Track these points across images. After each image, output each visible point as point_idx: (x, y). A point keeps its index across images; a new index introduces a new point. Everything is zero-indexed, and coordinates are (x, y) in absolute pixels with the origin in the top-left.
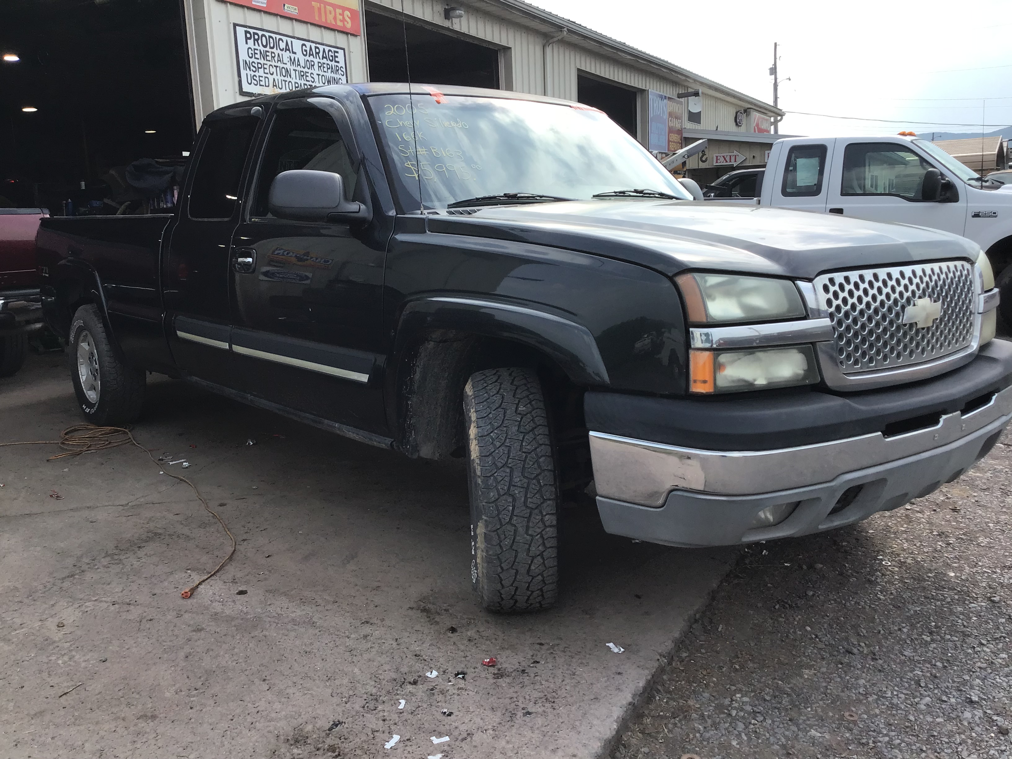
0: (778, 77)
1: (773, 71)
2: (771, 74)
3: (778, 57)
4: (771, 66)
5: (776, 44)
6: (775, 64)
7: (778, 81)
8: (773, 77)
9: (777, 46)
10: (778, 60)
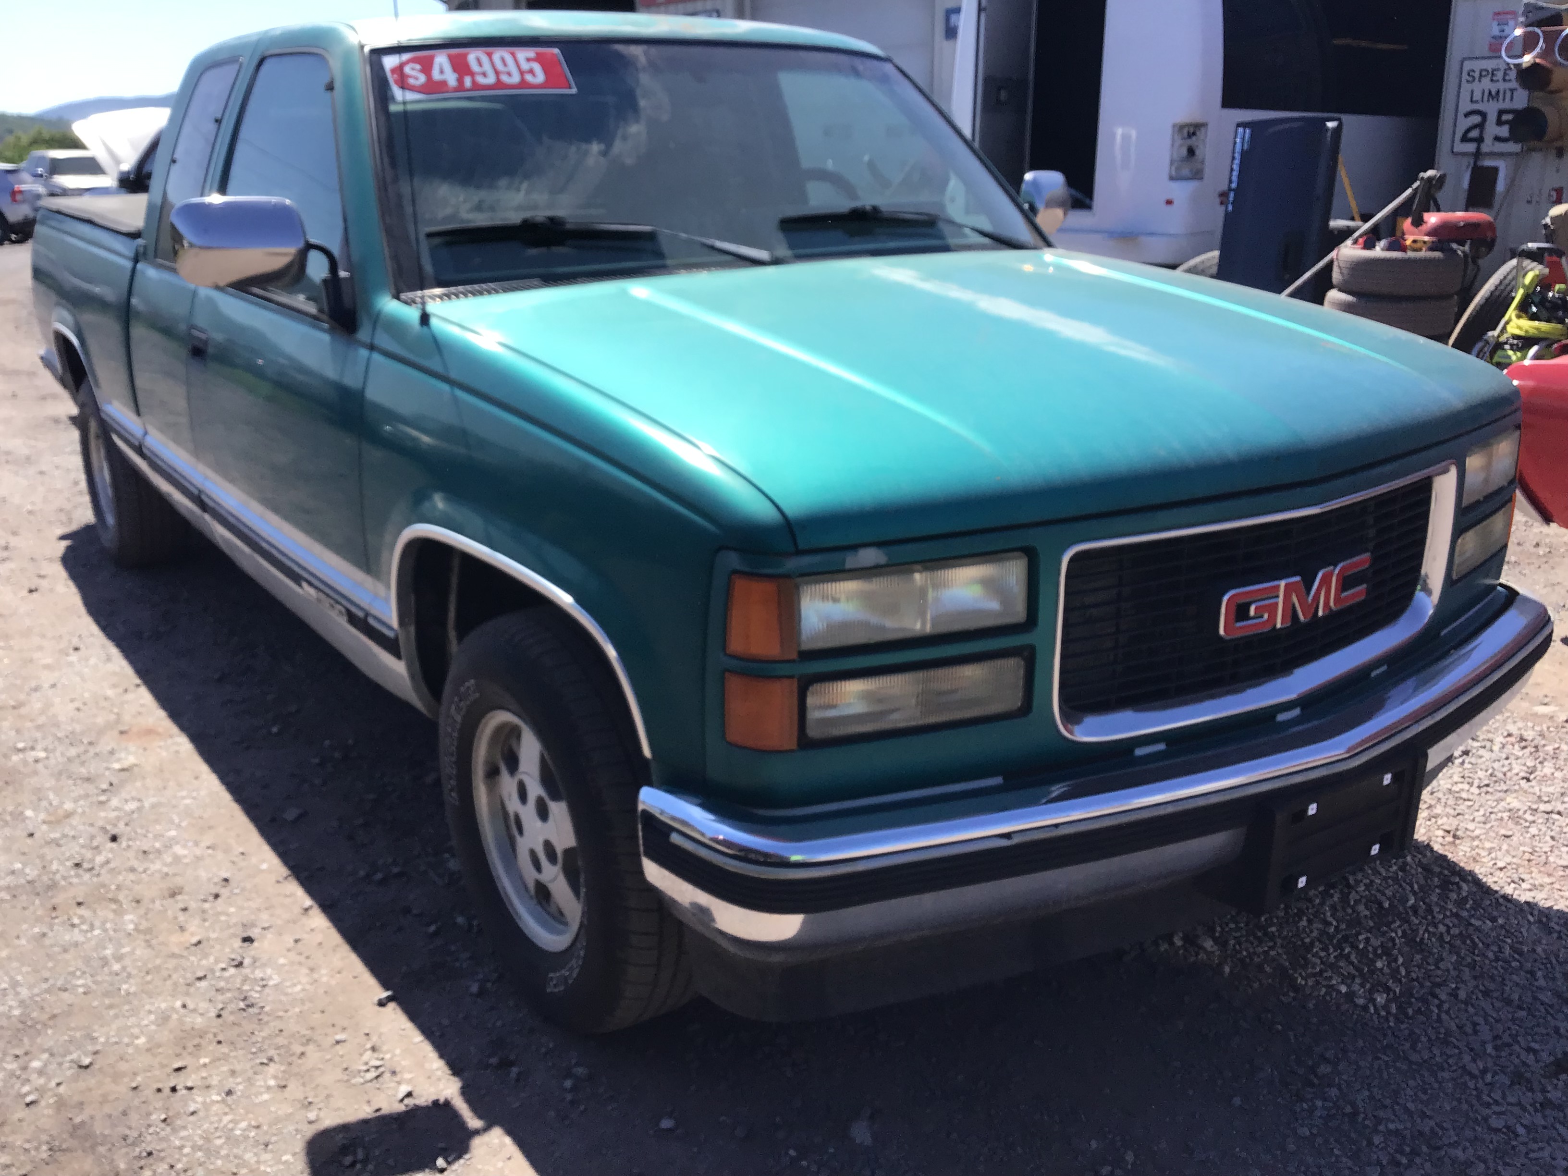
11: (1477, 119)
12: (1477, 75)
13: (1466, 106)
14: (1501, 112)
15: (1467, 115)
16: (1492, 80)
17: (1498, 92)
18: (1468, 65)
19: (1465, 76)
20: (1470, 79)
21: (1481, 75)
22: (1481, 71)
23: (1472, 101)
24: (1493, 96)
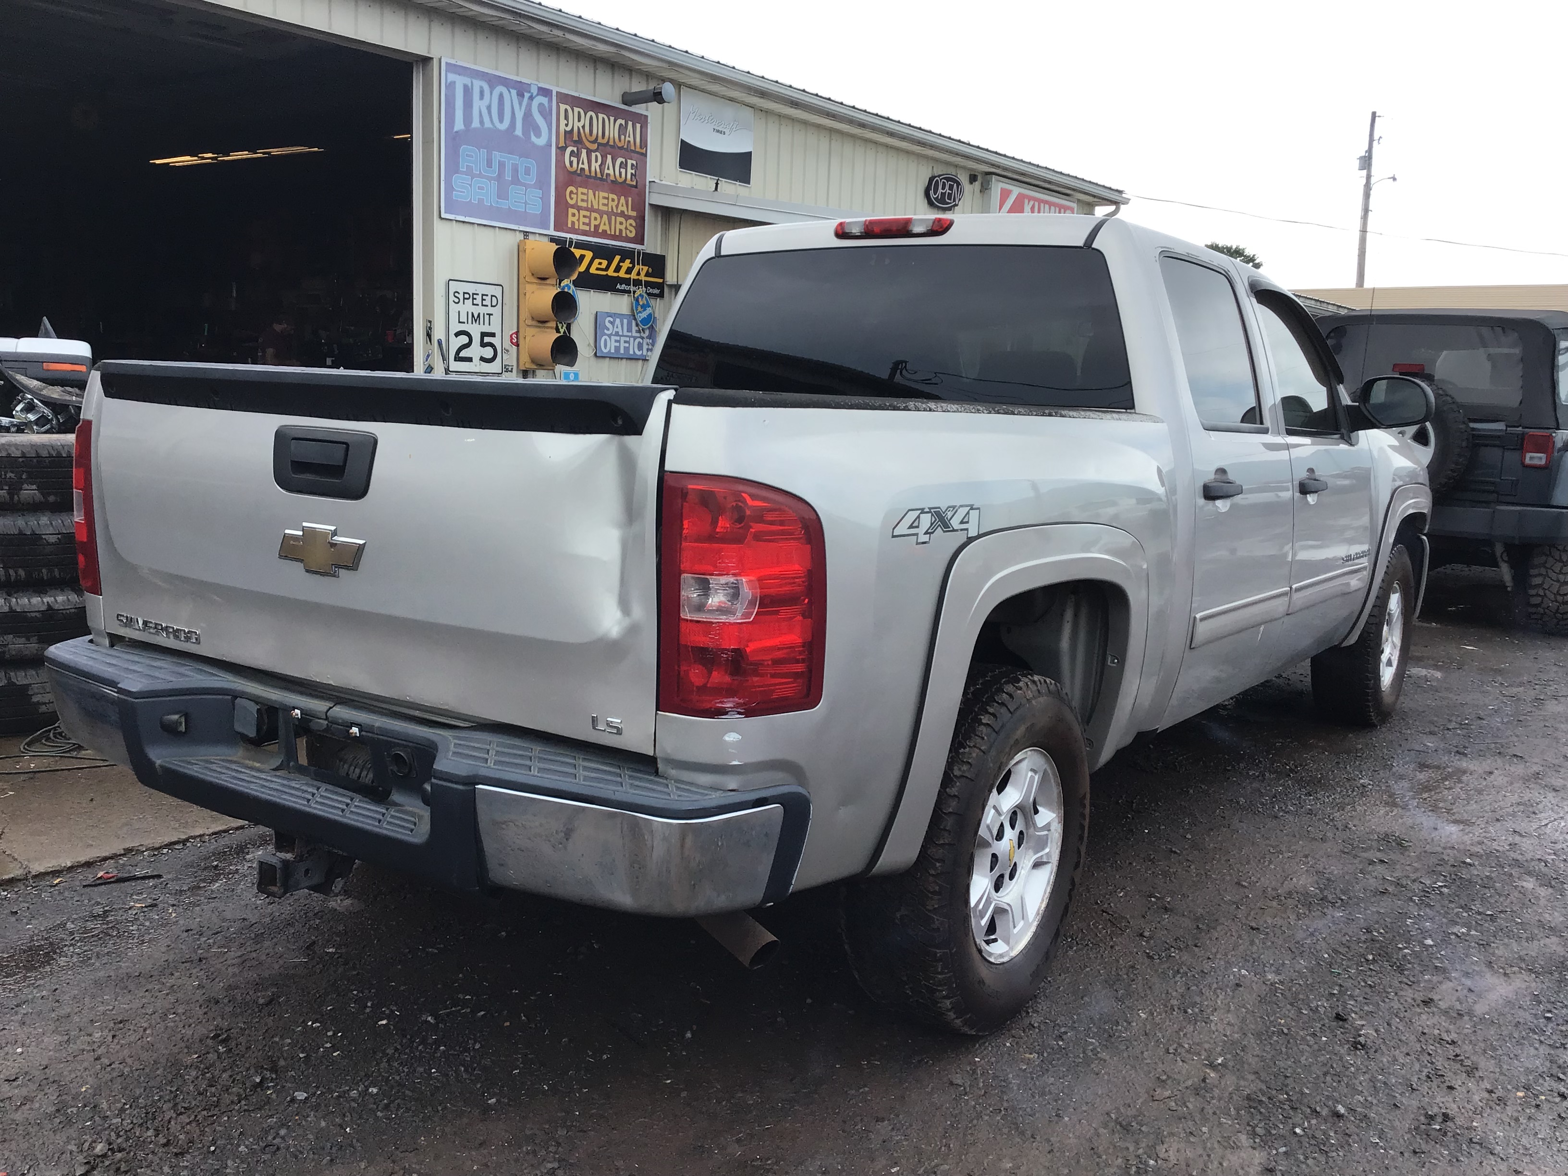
0: (1373, 173)
1: (1366, 162)
2: (1361, 168)
3: (1376, 137)
4: (1363, 154)
5: (1374, 115)
6: (1370, 150)
7: (1373, 180)
8: (1364, 172)
9: (1377, 118)
10: (1375, 143)
11: (464, 339)
12: (461, 296)
13: (455, 327)
14: (483, 335)
15: (457, 334)
16: (473, 304)
17: (479, 315)
18: (454, 286)
19: (452, 298)
20: (457, 300)
21: (464, 299)
22: (464, 293)
23: (459, 322)
24: (476, 319)
